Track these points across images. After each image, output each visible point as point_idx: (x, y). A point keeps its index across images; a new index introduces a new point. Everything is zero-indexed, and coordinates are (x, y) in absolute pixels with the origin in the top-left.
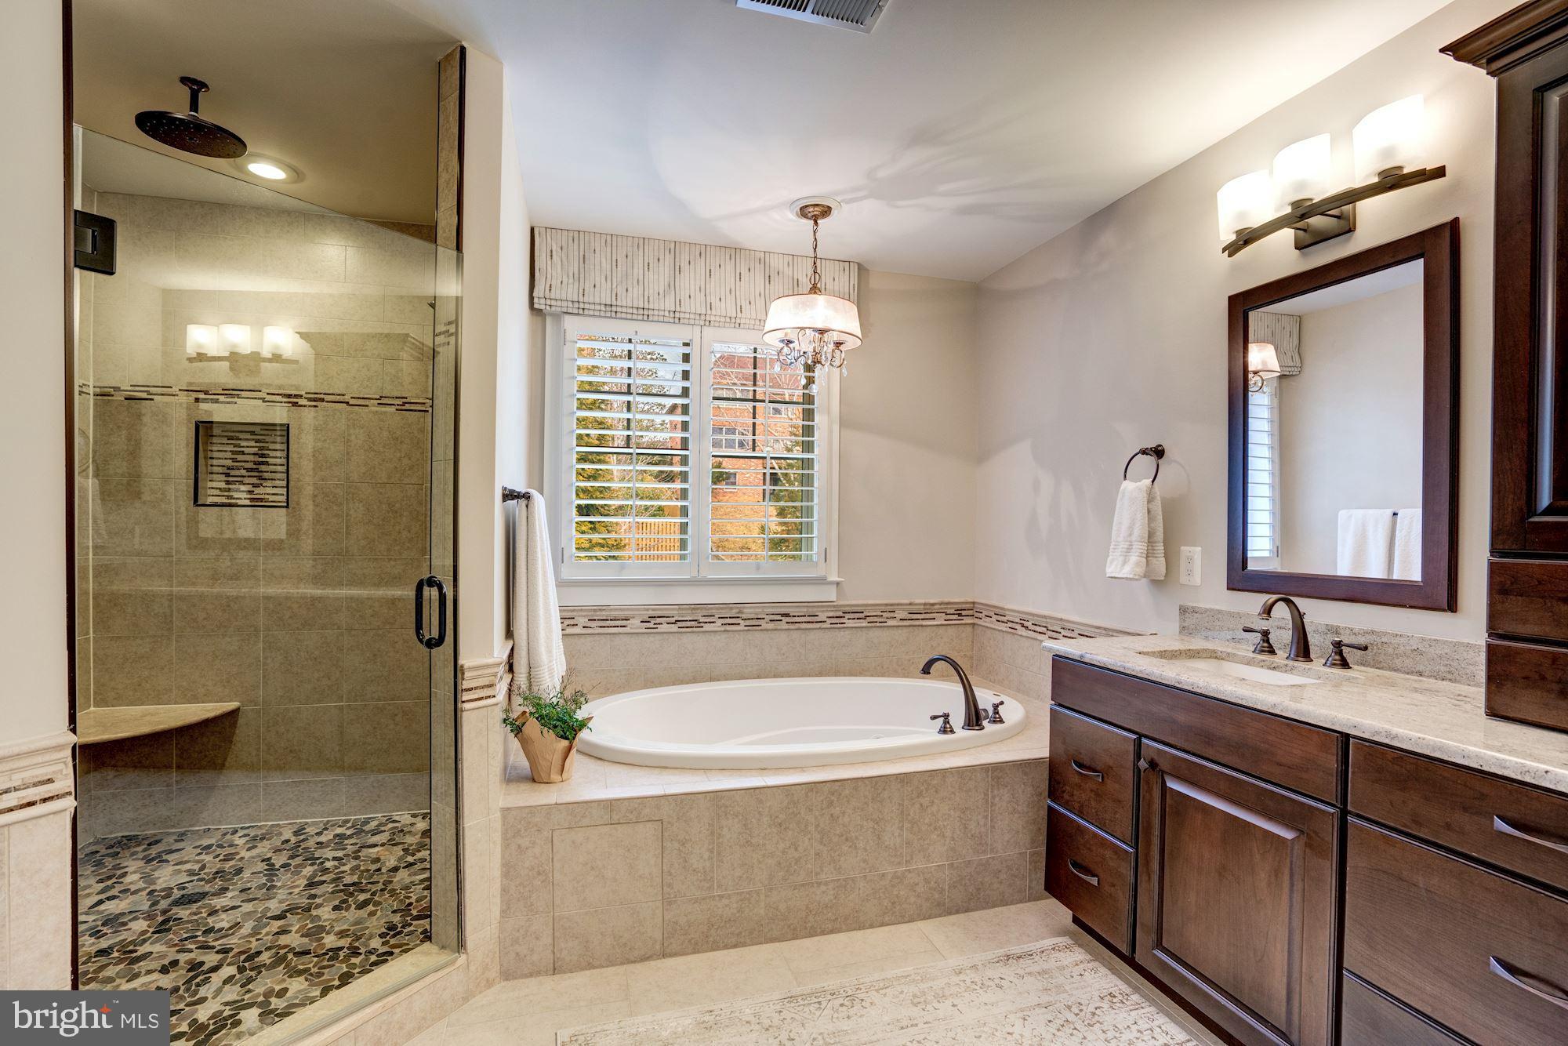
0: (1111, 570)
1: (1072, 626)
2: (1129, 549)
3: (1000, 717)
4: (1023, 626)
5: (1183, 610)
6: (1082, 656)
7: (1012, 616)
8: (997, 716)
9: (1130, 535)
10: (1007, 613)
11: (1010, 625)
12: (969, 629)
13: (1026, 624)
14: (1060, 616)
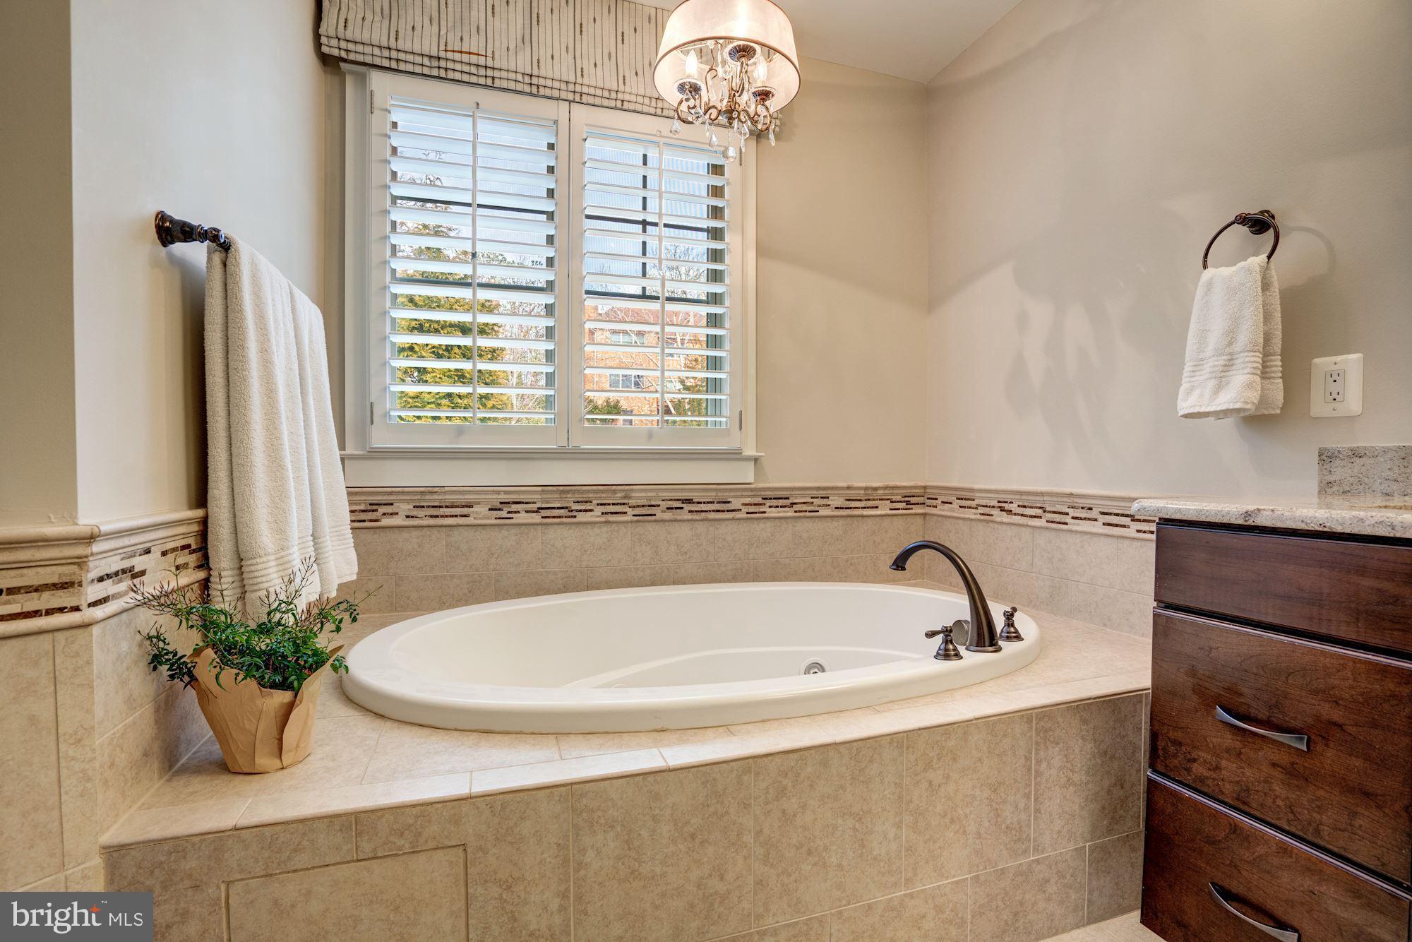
0: (1186, 404)
1: (1088, 503)
2: (1228, 366)
3: (1016, 631)
4: (1002, 509)
5: (1326, 457)
7: (983, 498)
8: (1012, 630)
9: (1230, 344)
10: (977, 495)
11: (981, 510)
12: (919, 520)
13: (1007, 506)
14: (1068, 490)
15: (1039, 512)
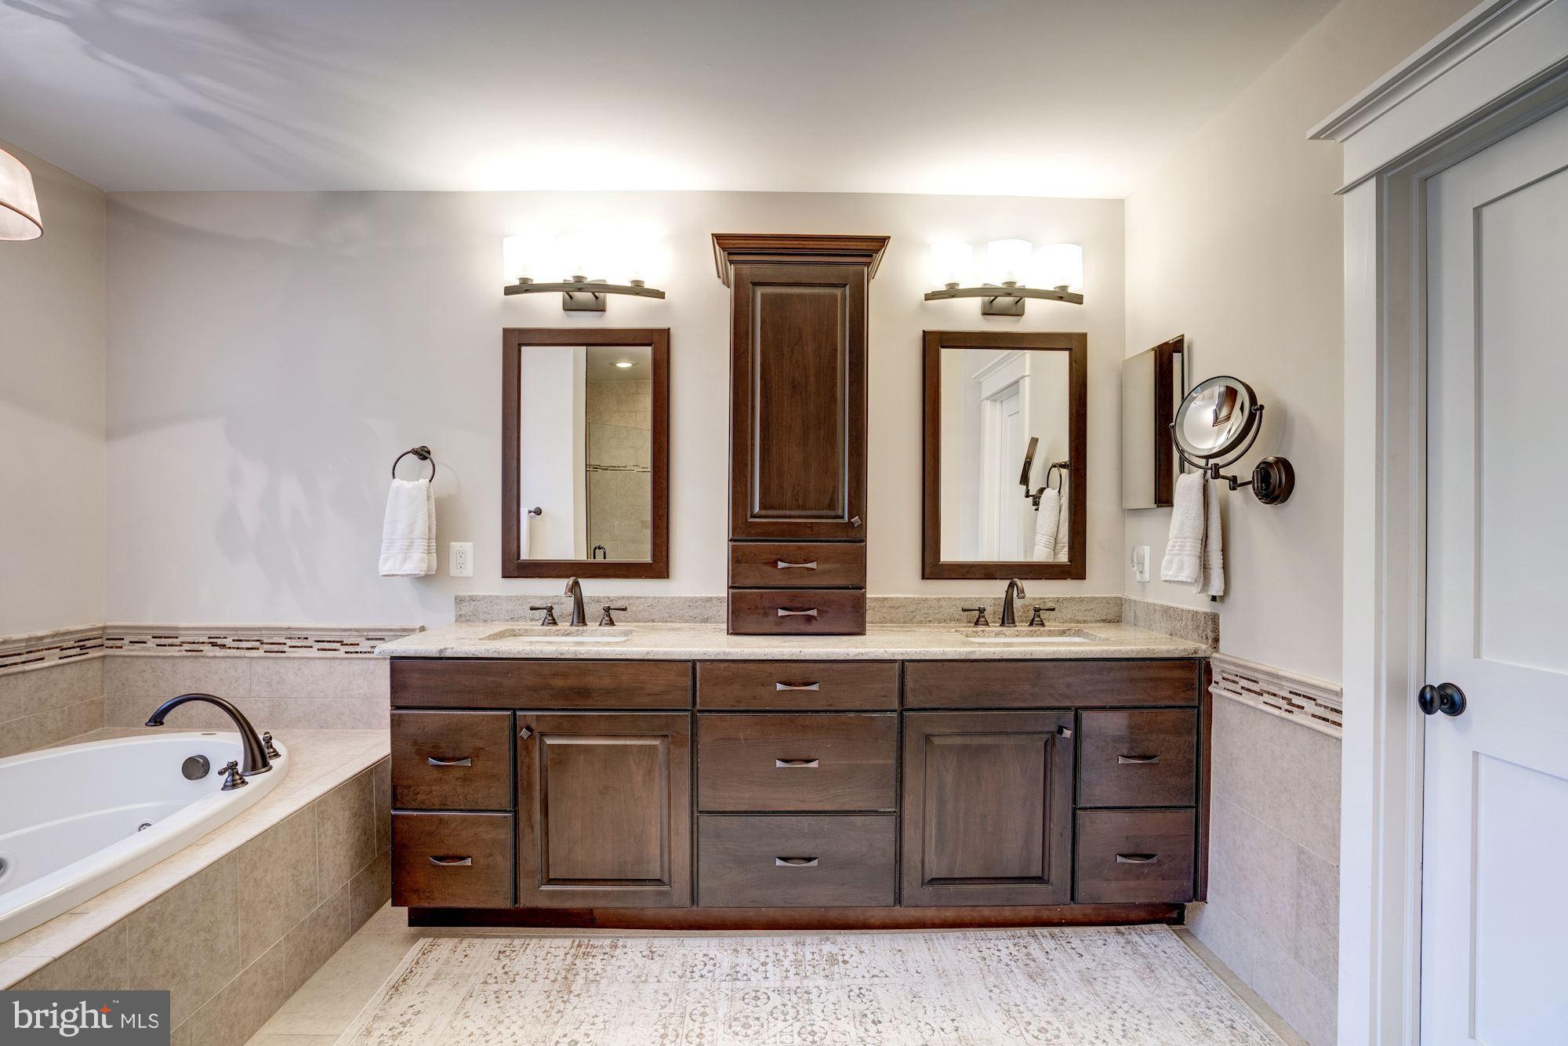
0: (385, 568)
1: (304, 634)
2: (410, 546)
3: (275, 751)
4: (214, 644)
5: (459, 600)
6: (441, 651)
7: (189, 635)
8: (271, 750)
9: (411, 532)
10: (183, 632)
11: (186, 647)
12: (97, 665)
13: (219, 641)
14: (286, 625)
15: (257, 644)
